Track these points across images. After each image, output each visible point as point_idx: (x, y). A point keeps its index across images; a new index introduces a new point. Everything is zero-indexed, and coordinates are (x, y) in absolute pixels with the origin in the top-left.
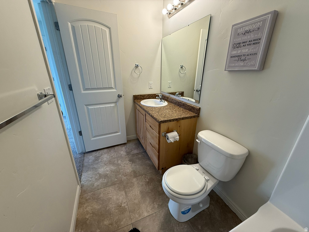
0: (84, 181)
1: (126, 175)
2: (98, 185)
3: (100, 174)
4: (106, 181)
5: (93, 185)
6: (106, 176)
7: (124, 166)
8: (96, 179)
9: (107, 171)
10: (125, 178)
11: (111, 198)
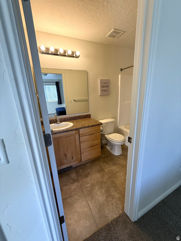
0: (119, 211)
1: (103, 176)
2: (118, 193)
3: (107, 198)
4: (113, 189)
5: (120, 197)
6: (108, 191)
7: (94, 179)
8: (113, 198)
9: (102, 192)
10: (106, 176)
11: (124, 180)
